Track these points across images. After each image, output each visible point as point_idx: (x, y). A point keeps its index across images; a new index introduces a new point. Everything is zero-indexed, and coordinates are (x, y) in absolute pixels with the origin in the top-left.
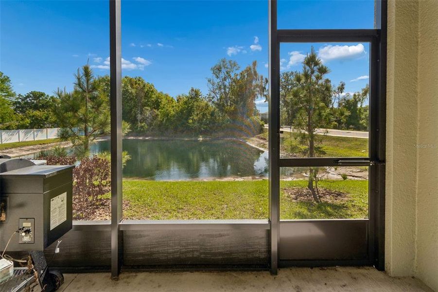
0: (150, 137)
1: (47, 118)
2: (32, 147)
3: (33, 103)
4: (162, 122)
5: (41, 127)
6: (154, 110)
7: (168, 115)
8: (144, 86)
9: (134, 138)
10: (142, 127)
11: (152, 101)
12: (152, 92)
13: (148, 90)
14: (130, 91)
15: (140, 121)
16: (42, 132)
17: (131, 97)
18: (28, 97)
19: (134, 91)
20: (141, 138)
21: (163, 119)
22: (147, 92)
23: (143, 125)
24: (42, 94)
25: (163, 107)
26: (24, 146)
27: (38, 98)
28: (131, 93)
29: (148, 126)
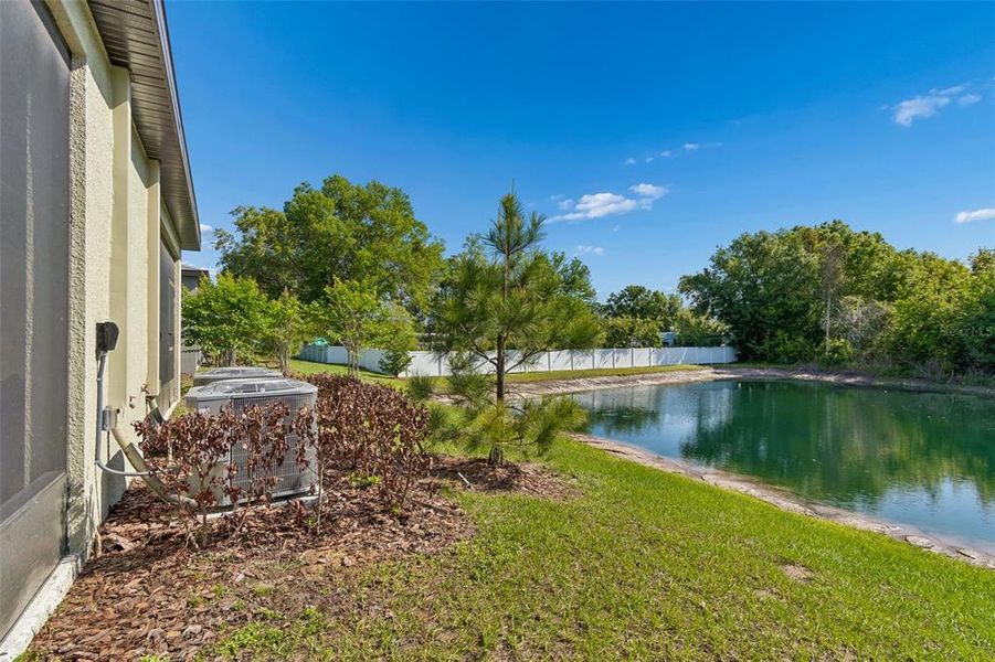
0: (858, 379)
1: (632, 330)
2: (605, 378)
3: (629, 306)
4: (902, 335)
5: (624, 346)
6: (880, 304)
7: (926, 316)
8: (846, 241)
9: (812, 378)
10: (835, 350)
11: (873, 278)
12: (871, 254)
13: (857, 251)
14: (802, 259)
15: (830, 334)
16: (625, 353)
17: (808, 274)
18: (622, 296)
19: (814, 259)
20: (832, 379)
21: (909, 328)
22: (854, 256)
23: (838, 344)
24: (641, 290)
25: (910, 293)
26: (596, 376)
27: (636, 297)
28: (807, 265)
29: (854, 345)
